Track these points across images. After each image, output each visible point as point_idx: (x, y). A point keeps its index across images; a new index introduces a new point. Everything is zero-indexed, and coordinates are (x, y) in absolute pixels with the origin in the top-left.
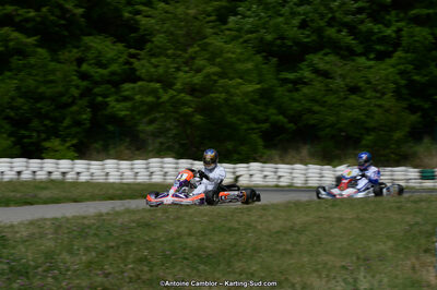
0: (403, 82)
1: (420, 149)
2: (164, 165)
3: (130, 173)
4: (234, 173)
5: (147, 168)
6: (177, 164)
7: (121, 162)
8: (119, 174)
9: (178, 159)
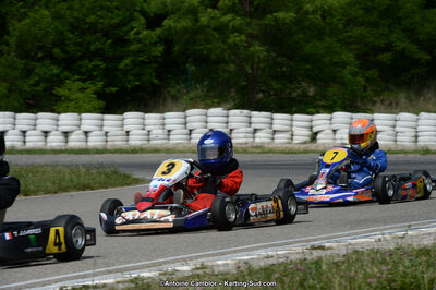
2: (209, 119)
3: (160, 131)
4: (311, 128)
5: (186, 124)
6: (227, 116)
7: (147, 115)
8: (145, 132)
9: (229, 109)
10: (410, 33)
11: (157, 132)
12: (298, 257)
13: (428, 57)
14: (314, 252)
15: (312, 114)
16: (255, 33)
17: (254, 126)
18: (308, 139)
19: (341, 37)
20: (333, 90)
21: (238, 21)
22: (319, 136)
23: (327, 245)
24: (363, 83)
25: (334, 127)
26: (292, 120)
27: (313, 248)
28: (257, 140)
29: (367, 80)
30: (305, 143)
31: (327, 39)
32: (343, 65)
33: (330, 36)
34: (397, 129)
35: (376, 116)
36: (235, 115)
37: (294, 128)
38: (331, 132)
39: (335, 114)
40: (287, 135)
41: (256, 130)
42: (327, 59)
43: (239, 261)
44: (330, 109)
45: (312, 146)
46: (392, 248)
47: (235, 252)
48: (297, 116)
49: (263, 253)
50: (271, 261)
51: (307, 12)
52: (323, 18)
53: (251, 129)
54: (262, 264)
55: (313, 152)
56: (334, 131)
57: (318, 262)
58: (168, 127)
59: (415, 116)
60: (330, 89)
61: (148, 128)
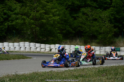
0: (113, 18)
1: (117, 40)
2: (25, 45)
3: (13, 47)
4: (50, 48)
5: (19, 46)
7: (9, 43)
8: (9, 47)
9: (30, 43)
11: (12, 47)
15: (50, 45)
17: (36, 47)
18: (49, 50)
22: (52, 50)
25: (56, 48)
26: (45, 46)
28: (37, 50)
34: (71, 49)
36: (32, 44)
37: (46, 48)
39: (56, 45)
40: (44, 49)
41: (37, 48)
45: (50, 52)
48: (47, 45)
51: (49, 21)
53: (35, 48)
56: (56, 49)
58: (15, 46)
59: (75, 46)
61: (10, 46)
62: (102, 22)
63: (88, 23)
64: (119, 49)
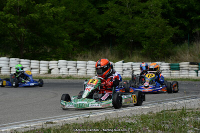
1: (178, 49)
4: (49, 67)
6: (9, 61)
9: (10, 58)
10: (93, 25)
12: (40, 127)
13: (100, 36)
14: (48, 125)
15: (49, 61)
16: (22, 22)
18: (47, 72)
19: (62, 26)
20: (59, 50)
21: (13, 17)
22: (52, 71)
23: (54, 121)
24: (72, 47)
25: (59, 67)
26: (40, 63)
27: (48, 123)
29: (74, 46)
30: (45, 74)
31: (56, 26)
32: (63, 38)
33: (57, 25)
34: (87, 68)
35: (78, 62)
36: (12, 61)
37: (41, 67)
38: (57, 69)
39: (60, 61)
40: (37, 70)
42: (55, 36)
43: (12, 129)
44: (57, 59)
45: (49, 76)
46: (83, 122)
47: (11, 125)
48: (42, 62)
49: (24, 125)
50: (27, 129)
51: (46, 14)
52: (54, 17)
54: (23, 131)
55: (49, 78)
56: (59, 69)
57: (49, 130)
60: (57, 49)
62: (151, 17)
63: (124, 19)
64: (177, 67)
